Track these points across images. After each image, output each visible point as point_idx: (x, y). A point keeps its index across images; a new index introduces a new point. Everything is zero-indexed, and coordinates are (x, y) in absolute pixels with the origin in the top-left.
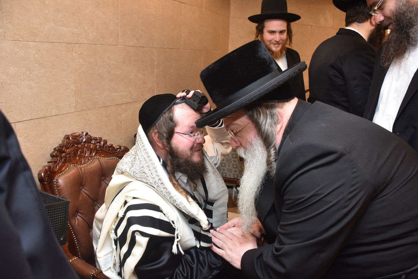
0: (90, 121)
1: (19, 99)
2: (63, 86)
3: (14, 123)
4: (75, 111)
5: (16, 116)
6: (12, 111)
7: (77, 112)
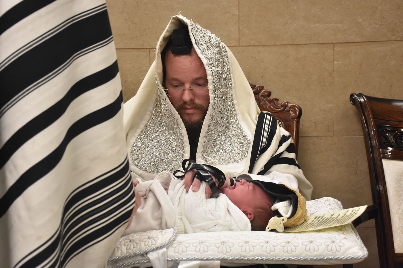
0: (263, 62)
1: (156, 22)
2: (219, 9)
3: (148, 49)
4: (238, 44)
5: (150, 41)
6: (146, 35)
7: (241, 47)
